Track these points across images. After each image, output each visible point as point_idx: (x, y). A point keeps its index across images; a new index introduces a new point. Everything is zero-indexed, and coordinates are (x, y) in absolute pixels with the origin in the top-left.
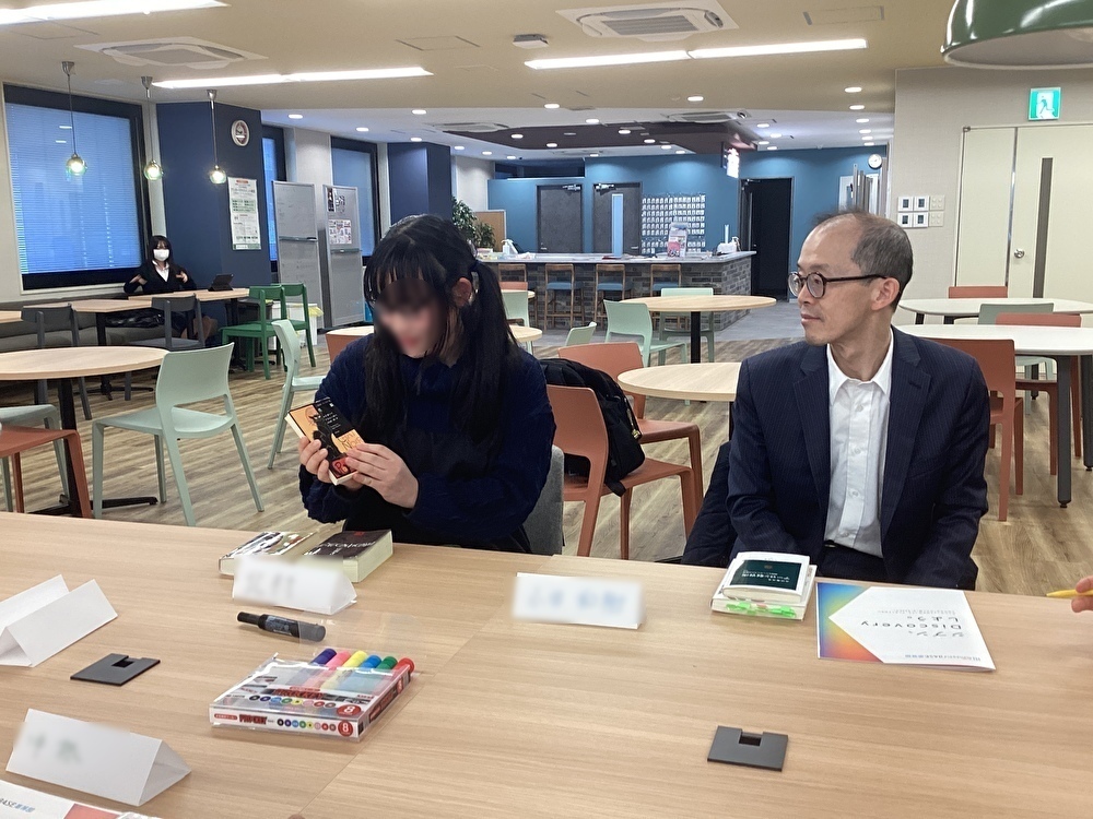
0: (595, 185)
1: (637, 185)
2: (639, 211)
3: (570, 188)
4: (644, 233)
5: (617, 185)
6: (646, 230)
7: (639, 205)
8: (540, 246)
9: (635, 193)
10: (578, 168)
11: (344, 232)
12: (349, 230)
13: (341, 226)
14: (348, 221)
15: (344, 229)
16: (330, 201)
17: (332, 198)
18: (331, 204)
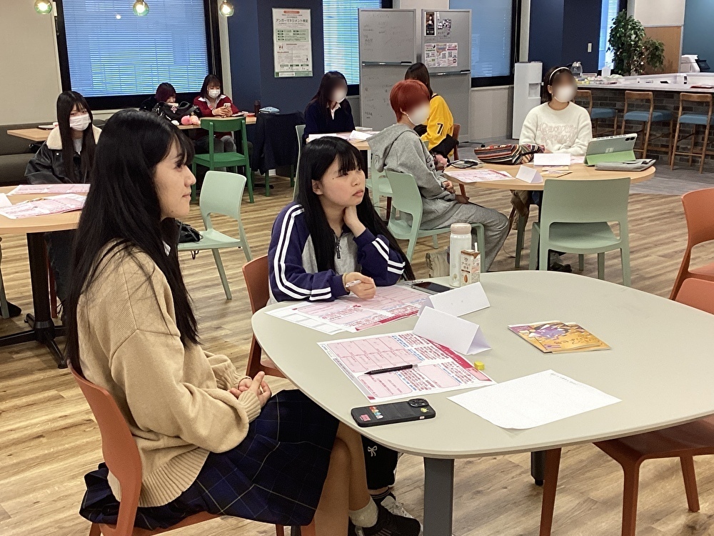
11: (447, 55)
12: (455, 53)
13: (444, 49)
14: (454, 45)
15: (447, 52)
16: (430, 25)
17: (433, 22)
18: (430, 28)
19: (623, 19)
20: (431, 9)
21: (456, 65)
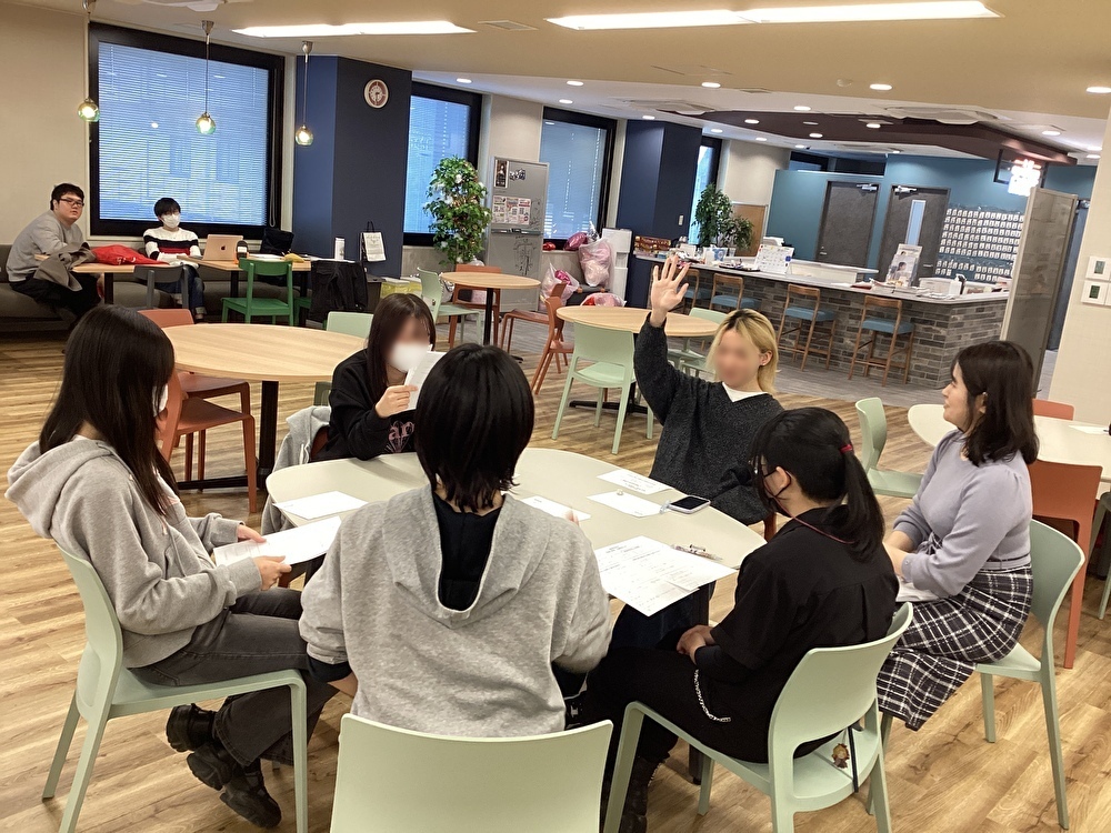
0: (894, 187)
1: (944, 192)
2: (940, 223)
3: (865, 187)
4: (942, 250)
5: (920, 190)
6: (946, 246)
7: (943, 214)
8: (819, 250)
9: (939, 199)
10: (876, 166)
11: (518, 211)
12: (527, 210)
13: (515, 204)
14: (527, 200)
15: (518, 208)
16: (501, 175)
17: (505, 172)
18: (501, 178)
19: (712, 193)
20: (504, 156)
21: (527, 223)
